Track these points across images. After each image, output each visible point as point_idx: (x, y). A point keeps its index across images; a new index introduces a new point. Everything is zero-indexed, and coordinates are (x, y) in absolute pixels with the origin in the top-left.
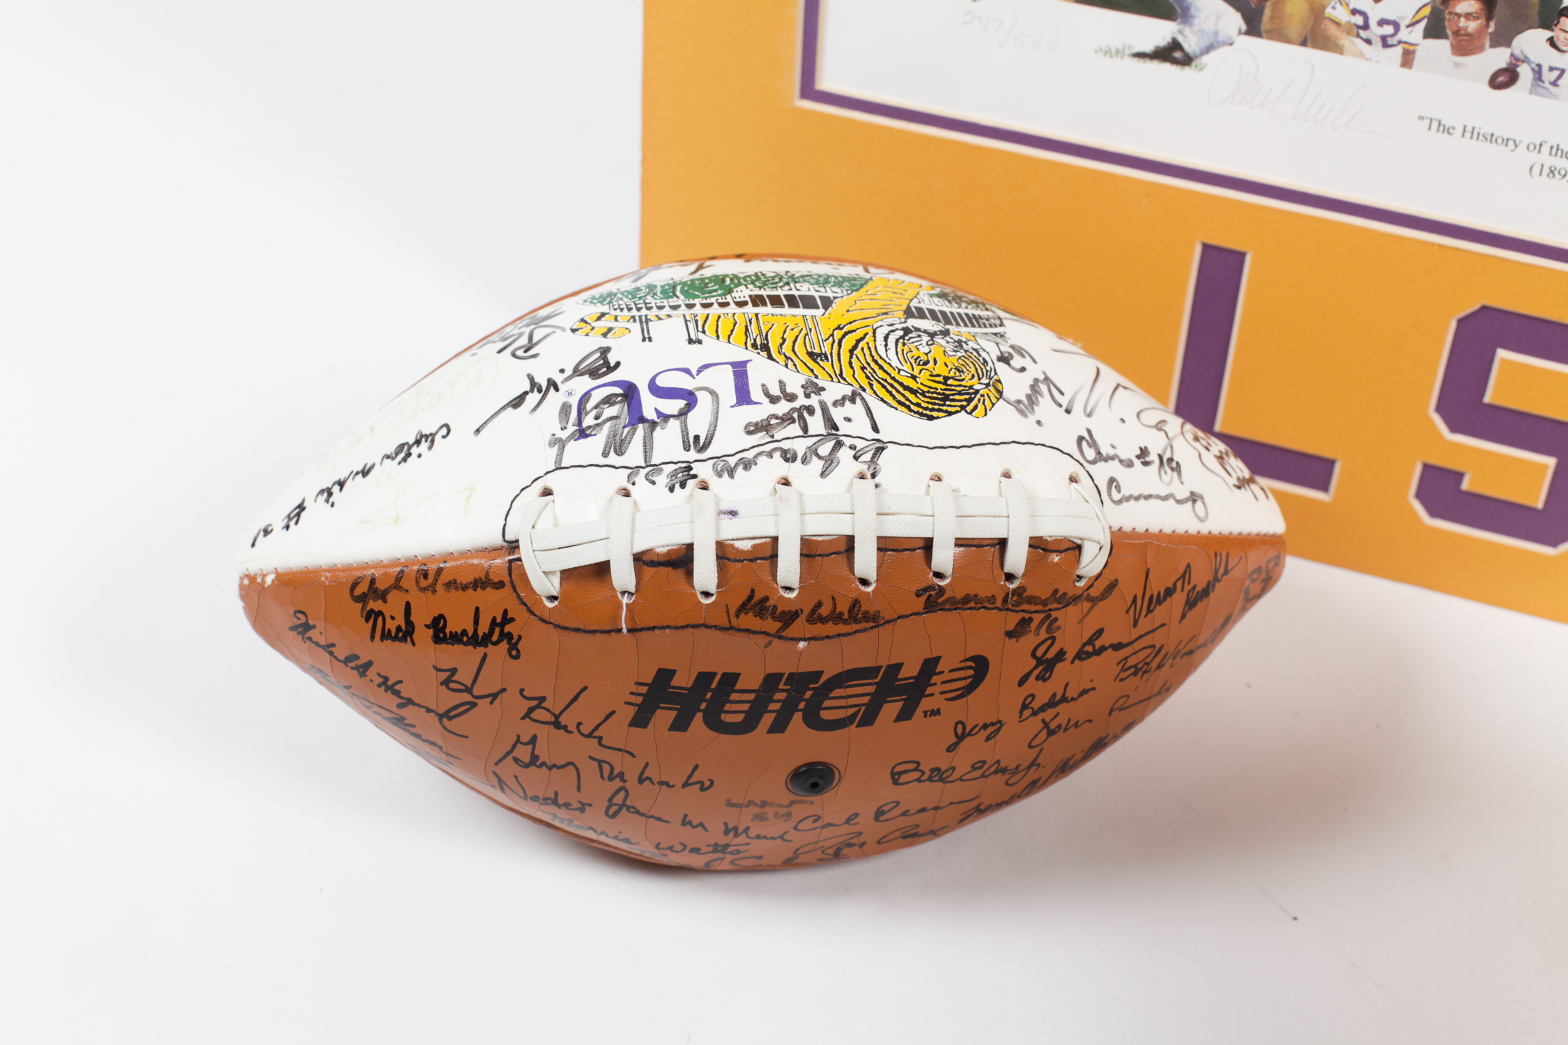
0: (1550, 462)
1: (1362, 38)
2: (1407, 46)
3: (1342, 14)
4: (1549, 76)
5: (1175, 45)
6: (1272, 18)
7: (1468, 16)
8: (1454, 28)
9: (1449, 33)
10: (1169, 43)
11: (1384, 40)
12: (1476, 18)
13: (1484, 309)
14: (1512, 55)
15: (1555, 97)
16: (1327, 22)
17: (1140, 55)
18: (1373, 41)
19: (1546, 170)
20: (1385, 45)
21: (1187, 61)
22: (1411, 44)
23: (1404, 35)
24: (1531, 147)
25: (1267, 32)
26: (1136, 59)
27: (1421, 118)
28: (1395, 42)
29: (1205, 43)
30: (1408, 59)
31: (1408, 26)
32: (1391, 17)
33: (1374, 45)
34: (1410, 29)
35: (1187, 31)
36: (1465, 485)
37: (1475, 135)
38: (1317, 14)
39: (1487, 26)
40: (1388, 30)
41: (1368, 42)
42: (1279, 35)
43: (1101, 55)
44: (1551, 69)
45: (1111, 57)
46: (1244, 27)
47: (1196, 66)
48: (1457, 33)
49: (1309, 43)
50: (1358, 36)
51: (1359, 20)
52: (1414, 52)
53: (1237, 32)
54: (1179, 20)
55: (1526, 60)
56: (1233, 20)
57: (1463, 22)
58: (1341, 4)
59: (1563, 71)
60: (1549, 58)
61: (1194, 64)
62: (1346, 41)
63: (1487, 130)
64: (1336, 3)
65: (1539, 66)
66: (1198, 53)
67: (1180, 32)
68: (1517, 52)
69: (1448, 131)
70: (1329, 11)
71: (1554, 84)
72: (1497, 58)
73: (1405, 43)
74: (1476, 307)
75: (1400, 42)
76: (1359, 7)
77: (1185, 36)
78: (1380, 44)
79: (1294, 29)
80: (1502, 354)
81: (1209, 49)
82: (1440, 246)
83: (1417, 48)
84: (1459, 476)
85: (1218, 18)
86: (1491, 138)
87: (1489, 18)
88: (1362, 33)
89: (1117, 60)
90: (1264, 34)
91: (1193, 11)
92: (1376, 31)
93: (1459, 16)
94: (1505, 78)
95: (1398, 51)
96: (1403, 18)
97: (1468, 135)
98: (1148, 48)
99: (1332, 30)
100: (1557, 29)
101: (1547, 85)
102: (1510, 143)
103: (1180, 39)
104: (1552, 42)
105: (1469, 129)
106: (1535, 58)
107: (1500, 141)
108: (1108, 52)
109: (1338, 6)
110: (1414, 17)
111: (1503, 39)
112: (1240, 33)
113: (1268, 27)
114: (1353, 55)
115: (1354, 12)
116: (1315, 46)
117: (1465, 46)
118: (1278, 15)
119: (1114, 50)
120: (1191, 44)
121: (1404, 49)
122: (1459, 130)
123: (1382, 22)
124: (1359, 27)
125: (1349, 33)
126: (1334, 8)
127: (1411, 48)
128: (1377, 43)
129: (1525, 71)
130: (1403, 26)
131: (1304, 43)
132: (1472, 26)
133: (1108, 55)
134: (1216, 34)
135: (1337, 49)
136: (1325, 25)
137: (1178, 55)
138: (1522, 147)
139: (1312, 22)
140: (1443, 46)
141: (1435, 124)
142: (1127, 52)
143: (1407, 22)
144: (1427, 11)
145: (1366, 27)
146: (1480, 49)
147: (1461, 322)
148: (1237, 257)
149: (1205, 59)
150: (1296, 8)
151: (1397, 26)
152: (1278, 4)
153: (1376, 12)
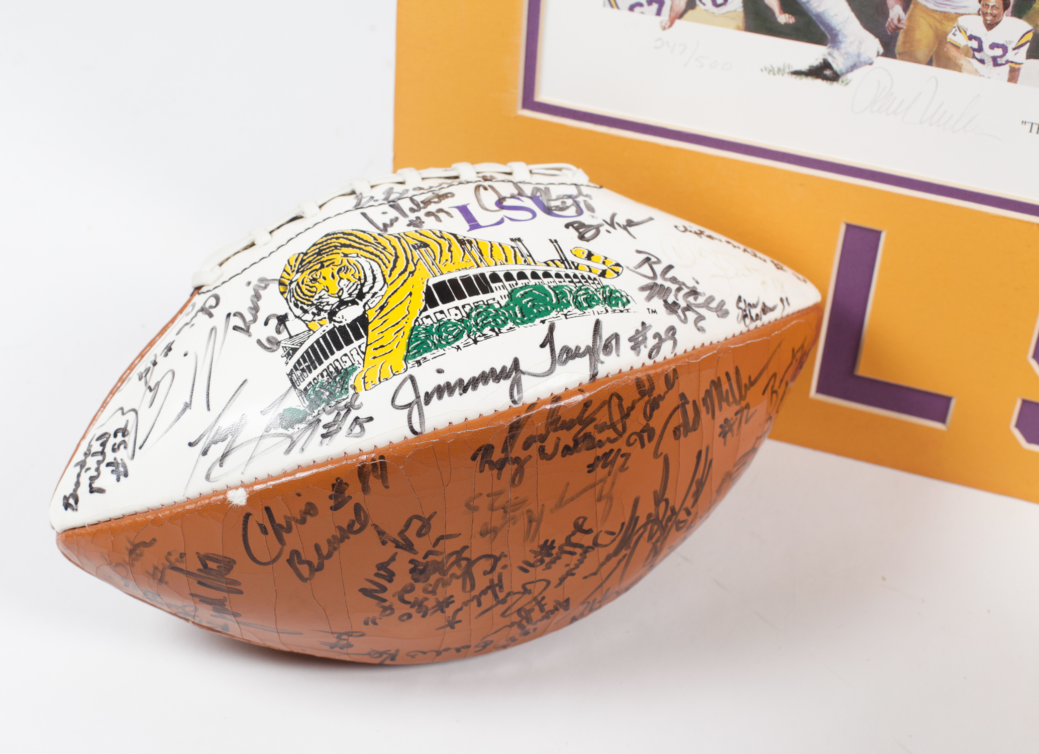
1: (977, 59)
2: (1013, 65)
3: (961, 40)
5: (826, 65)
6: (904, 43)
10: (821, 63)
11: (994, 59)
16: (949, 46)
17: (797, 73)
18: (986, 61)
20: (996, 64)
21: (835, 77)
22: (1016, 63)
23: (1010, 56)
25: (899, 54)
26: (794, 76)
27: (1024, 123)
28: (1004, 62)
29: (850, 63)
30: (1013, 75)
31: (1014, 49)
32: (1001, 42)
33: (986, 64)
34: (1016, 51)
35: (836, 53)
38: (941, 39)
40: (998, 52)
41: (982, 61)
42: (910, 56)
43: (765, 73)
45: (774, 74)
46: (881, 50)
47: (843, 82)
49: (934, 63)
50: (974, 57)
51: (975, 44)
52: (1019, 70)
53: (876, 54)
54: (829, 45)
56: (873, 44)
58: (960, 31)
61: (840, 80)
62: (963, 61)
64: (956, 30)
66: (844, 71)
70: (950, 37)
73: (1012, 62)
75: (1007, 62)
76: (974, 34)
77: (834, 58)
78: (991, 63)
79: (922, 51)
81: (853, 67)
83: (1021, 66)
85: (861, 43)
88: (977, 54)
89: (778, 77)
90: (897, 56)
91: (840, 37)
92: (988, 53)
95: (1006, 69)
96: (1010, 42)
98: (804, 67)
99: (953, 52)
103: (830, 60)
108: (771, 71)
109: (958, 33)
110: (1019, 41)
112: (878, 55)
113: (901, 51)
114: (970, 72)
115: (971, 38)
116: (939, 66)
118: (909, 40)
119: (776, 69)
120: (838, 64)
121: (1011, 67)
123: (993, 46)
124: (974, 50)
125: (966, 55)
126: (954, 34)
127: (1017, 66)
128: (989, 62)
130: (1010, 49)
131: (930, 63)
133: (771, 73)
134: (859, 56)
135: (957, 68)
136: (947, 48)
137: (828, 72)
139: (936, 46)
141: (1035, 128)
142: (787, 70)
143: (1014, 45)
144: (1029, 37)
145: (980, 49)
148: (874, 236)
149: (850, 76)
150: (924, 35)
151: (1005, 49)
152: (910, 31)
153: (988, 36)
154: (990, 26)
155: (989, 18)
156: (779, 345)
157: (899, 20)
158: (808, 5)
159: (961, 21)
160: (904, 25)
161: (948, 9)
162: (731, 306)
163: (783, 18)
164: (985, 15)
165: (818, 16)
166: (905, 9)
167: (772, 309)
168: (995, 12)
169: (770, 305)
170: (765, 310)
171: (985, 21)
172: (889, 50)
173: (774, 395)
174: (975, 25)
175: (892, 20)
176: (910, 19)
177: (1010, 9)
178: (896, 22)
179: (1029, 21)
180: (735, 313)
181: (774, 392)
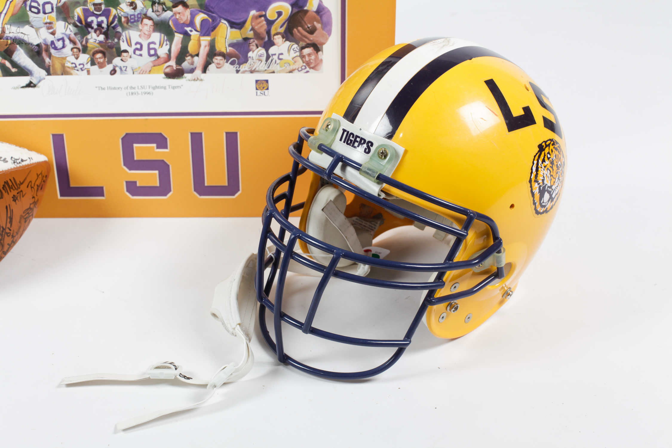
0: (157, 172)
3: (69, 65)
4: (124, 69)
5: (31, 82)
6: (53, 70)
7: (100, 58)
8: (97, 62)
9: (96, 63)
10: (29, 82)
11: (81, 69)
12: (102, 58)
13: (127, 134)
14: (114, 66)
15: (127, 74)
16: (66, 68)
19: (131, 94)
20: (82, 70)
21: (35, 86)
23: (86, 66)
24: (125, 88)
26: (22, 88)
27: (96, 87)
29: (38, 80)
30: (89, 73)
32: (81, 63)
34: (87, 65)
35: (33, 78)
36: (138, 185)
37: (111, 89)
38: (63, 66)
39: (105, 59)
40: (82, 66)
41: (78, 70)
42: (56, 74)
44: (124, 67)
45: (16, 89)
46: (46, 74)
48: (98, 63)
50: (75, 69)
51: (74, 65)
52: (90, 70)
54: (30, 76)
55: (117, 66)
56: (43, 72)
57: (99, 60)
59: (127, 67)
60: (122, 64)
61: (37, 86)
62: (72, 72)
63: (113, 86)
65: (121, 67)
66: (37, 83)
67: (31, 79)
68: (114, 65)
69: (104, 89)
70: (66, 65)
71: (126, 70)
72: (110, 67)
73: (87, 69)
74: (124, 134)
75: (85, 69)
77: (33, 80)
79: (59, 71)
80: (135, 145)
81: (39, 81)
82: (111, 120)
84: (135, 182)
85: (40, 73)
86: (115, 88)
87: (105, 57)
88: (76, 68)
89: (18, 90)
90: (52, 74)
91: (33, 72)
92: (79, 67)
93: (98, 58)
94: (113, 72)
95: (85, 71)
96: (84, 62)
97: (109, 89)
98: (24, 85)
99: (68, 70)
100: (122, 56)
101: (124, 71)
102: (120, 89)
103: (32, 81)
104: (122, 60)
105: (109, 87)
106: (119, 65)
107: (117, 89)
108: (14, 88)
109: (68, 63)
110: (87, 61)
111: (110, 62)
112: (46, 75)
113: (52, 72)
114: (75, 75)
115: (72, 63)
116: (65, 74)
117: (101, 66)
118: (54, 69)
119: (16, 87)
120: (35, 81)
122: (106, 88)
123: (80, 65)
124: (74, 67)
125: (72, 69)
126: (67, 64)
127: (88, 70)
128: (80, 70)
129: (118, 69)
130: (85, 64)
131: (62, 74)
132: (102, 60)
134: (40, 77)
135: (71, 74)
137: (32, 85)
138: (123, 89)
139: (63, 68)
140: (96, 67)
141: (100, 88)
142: (19, 87)
144: (90, 59)
145: (76, 67)
146: (105, 66)
147: (122, 139)
148: (61, 136)
149: (39, 84)
150: (58, 66)
151: (83, 64)
152: (53, 66)
153: (77, 62)
154: (77, 58)
155: (76, 56)
156: (30, 172)
157: (49, 63)
158: (20, 64)
159: (68, 59)
160: (51, 64)
161: (63, 56)
162: (8, 159)
163: (14, 70)
164: (74, 55)
165: (24, 67)
166: (50, 59)
167: (26, 160)
168: (77, 54)
169: (24, 159)
170: (22, 161)
171: (75, 57)
172: (49, 74)
173: (33, 189)
174: (72, 59)
175: (47, 63)
176: (52, 62)
177: (81, 52)
178: (48, 63)
179: (88, 54)
180: (10, 162)
181: (32, 187)
